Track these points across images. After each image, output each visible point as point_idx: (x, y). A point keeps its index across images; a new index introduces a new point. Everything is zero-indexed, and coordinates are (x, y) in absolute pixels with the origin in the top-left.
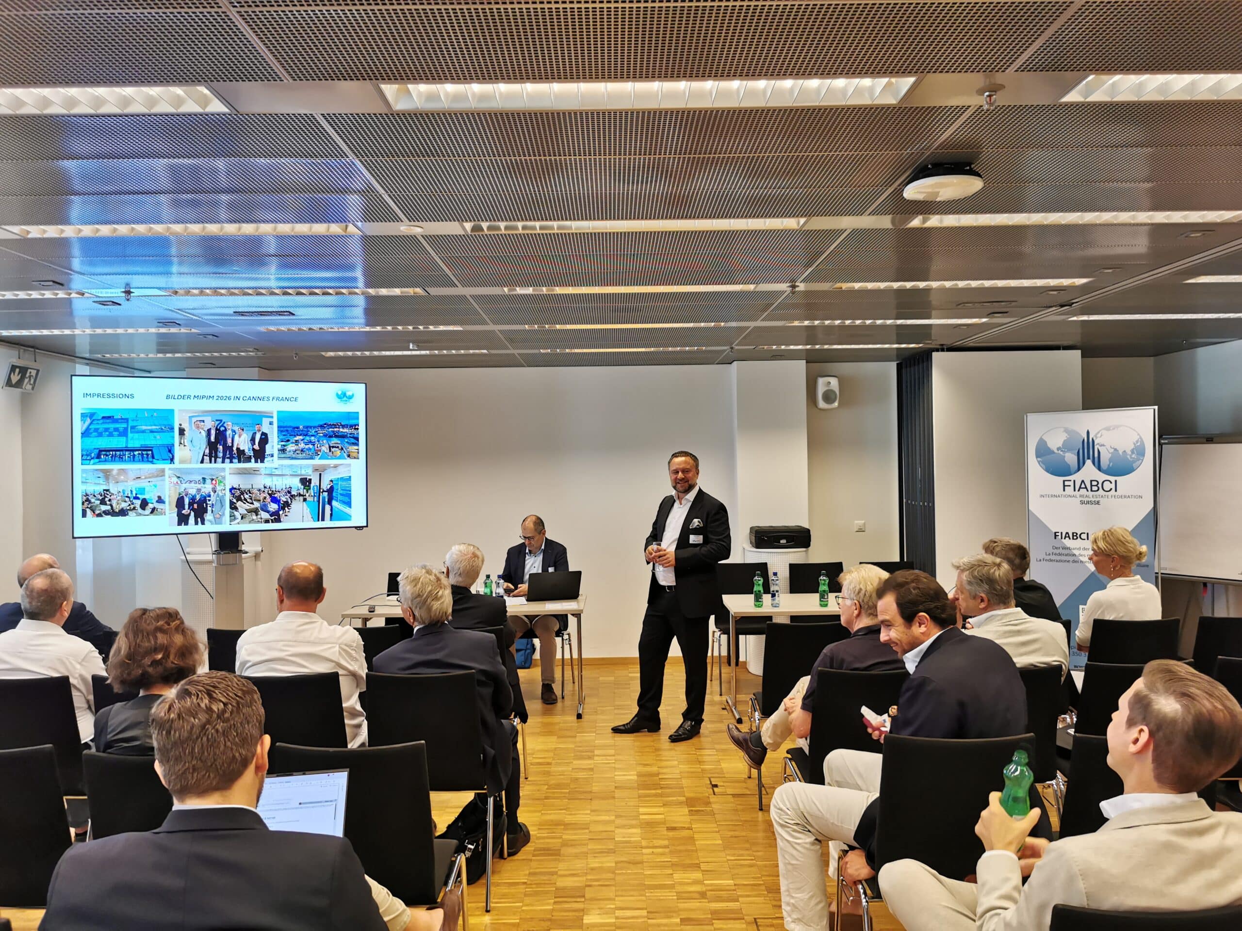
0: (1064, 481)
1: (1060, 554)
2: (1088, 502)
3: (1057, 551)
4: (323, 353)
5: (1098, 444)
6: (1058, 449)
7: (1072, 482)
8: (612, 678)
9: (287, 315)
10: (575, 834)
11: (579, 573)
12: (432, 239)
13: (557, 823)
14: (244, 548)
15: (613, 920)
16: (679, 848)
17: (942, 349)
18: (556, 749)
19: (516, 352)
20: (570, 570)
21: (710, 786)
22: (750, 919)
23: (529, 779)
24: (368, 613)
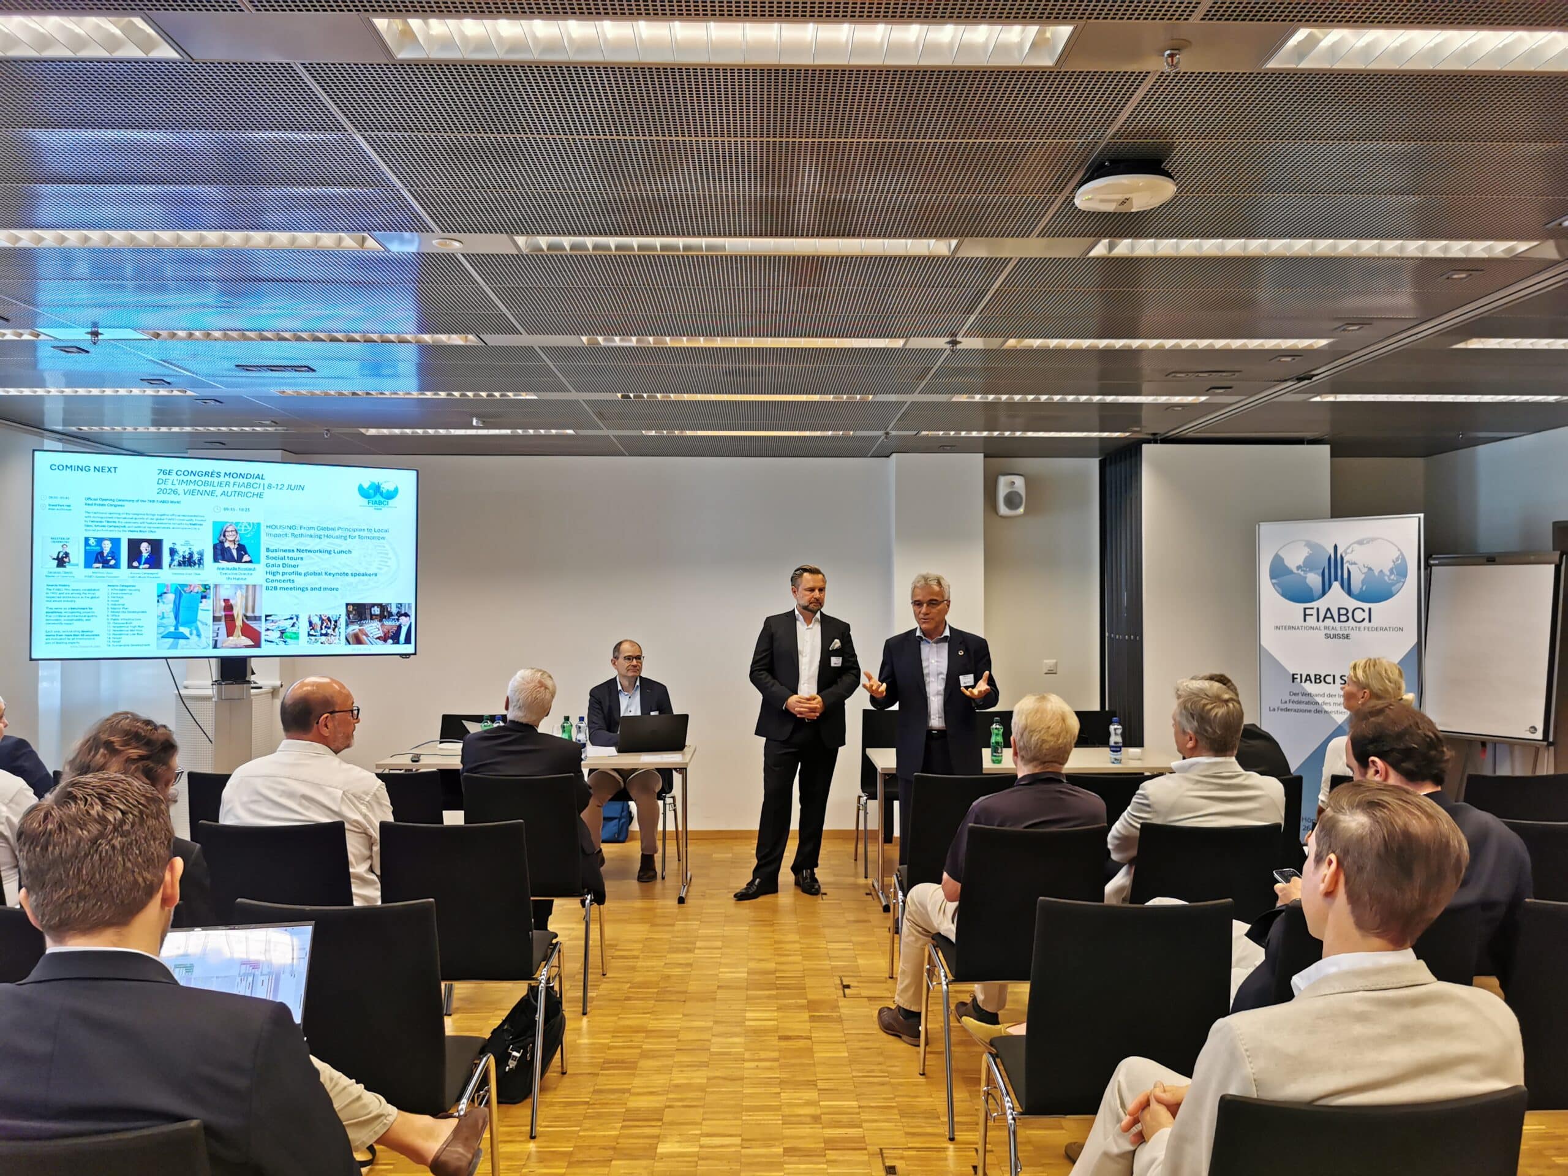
0: (1305, 609)
1: (1299, 702)
2: (1335, 636)
3: (1295, 698)
4: (363, 430)
5: (1348, 562)
6: (1299, 568)
7: (1315, 610)
8: (730, 855)
9: (305, 371)
10: (661, 1043)
11: (685, 718)
12: (478, 260)
13: (637, 1030)
14: (253, 678)
15: (697, 1149)
16: (793, 1061)
17: (1154, 440)
18: (646, 939)
19: (611, 433)
20: (675, 712)
21: (841, 987)
22: (876, 1149)
23: (608, 975)
24: (411, 763)
